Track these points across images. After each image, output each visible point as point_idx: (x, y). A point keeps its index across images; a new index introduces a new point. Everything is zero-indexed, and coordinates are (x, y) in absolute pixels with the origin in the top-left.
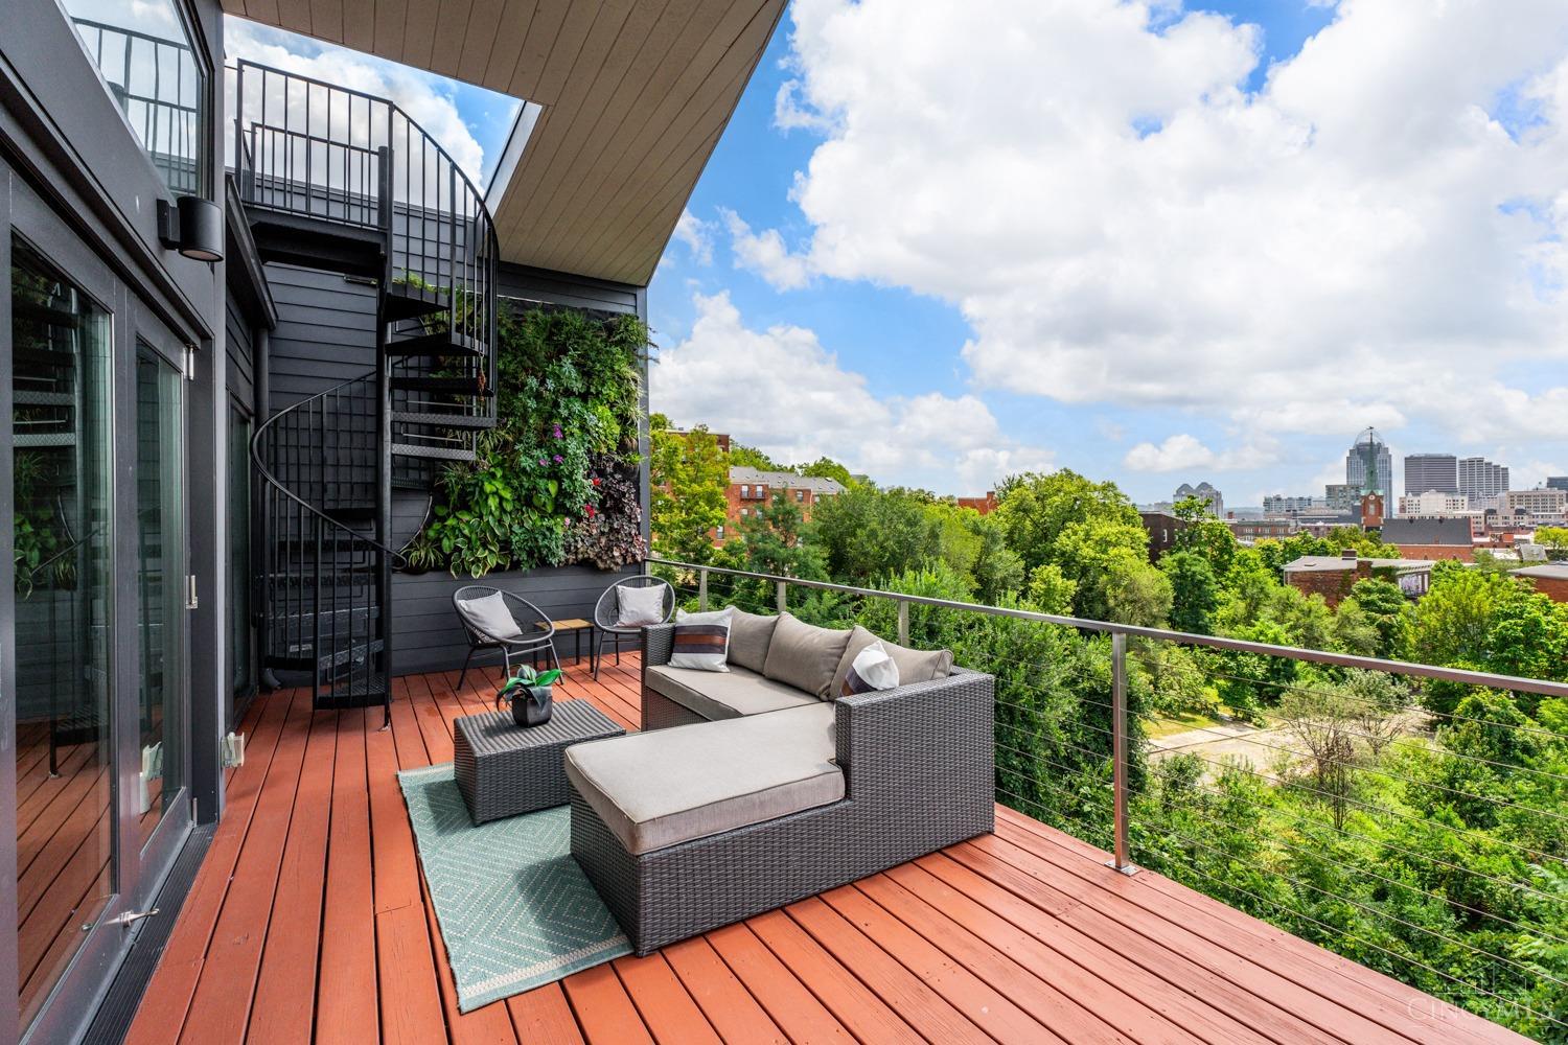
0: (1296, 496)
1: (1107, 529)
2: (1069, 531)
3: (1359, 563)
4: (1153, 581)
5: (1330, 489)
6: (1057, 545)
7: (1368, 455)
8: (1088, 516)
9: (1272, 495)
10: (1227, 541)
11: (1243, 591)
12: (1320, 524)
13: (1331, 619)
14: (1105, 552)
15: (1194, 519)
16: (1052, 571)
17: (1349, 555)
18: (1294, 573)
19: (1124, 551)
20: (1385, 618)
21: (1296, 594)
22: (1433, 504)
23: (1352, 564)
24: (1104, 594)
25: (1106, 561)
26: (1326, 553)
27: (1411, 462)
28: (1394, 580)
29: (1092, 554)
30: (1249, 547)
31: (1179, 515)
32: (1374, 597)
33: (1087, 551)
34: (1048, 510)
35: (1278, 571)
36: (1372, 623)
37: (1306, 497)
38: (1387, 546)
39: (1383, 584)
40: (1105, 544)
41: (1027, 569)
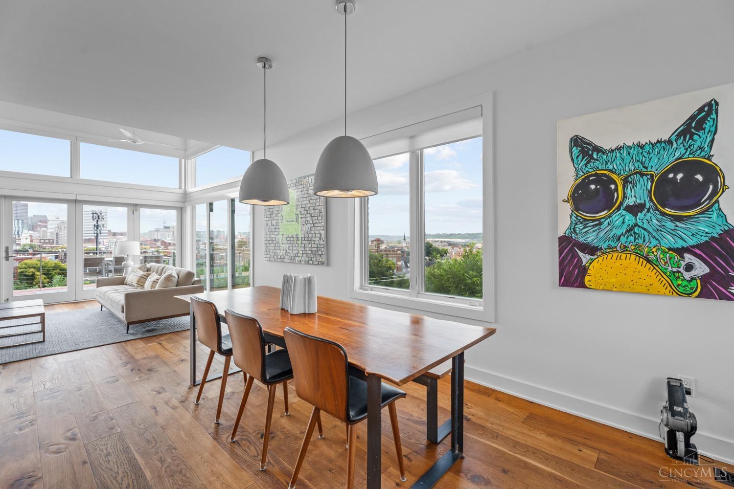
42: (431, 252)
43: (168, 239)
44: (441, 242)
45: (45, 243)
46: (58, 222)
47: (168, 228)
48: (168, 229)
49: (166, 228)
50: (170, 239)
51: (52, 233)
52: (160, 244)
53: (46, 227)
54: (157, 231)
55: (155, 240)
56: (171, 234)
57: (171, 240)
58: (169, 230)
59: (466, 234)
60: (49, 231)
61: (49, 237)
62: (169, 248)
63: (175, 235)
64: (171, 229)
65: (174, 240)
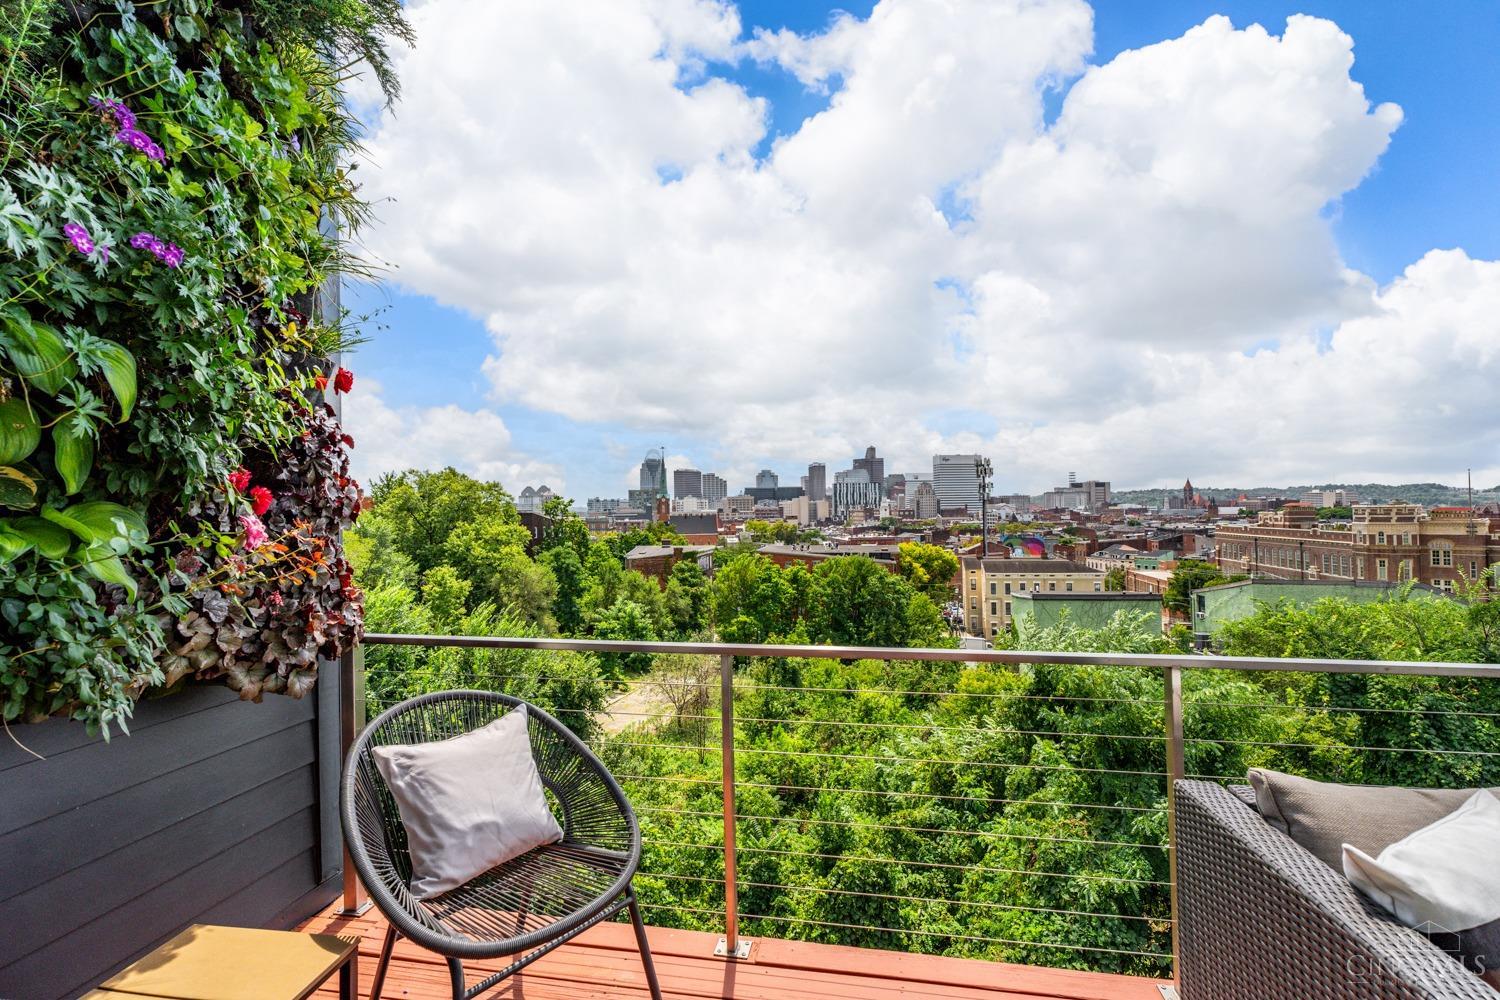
0: (609, 499)
1: (496, 528)
2: (459, 531)
3: (675, 550)
4: (539, 574)
5: (631, 493)
6: (447, 546)
7: (653, 468)
8: (478, 516)
9: (593, 497)
10: (584, 535)
11: (602, 579)
12: (627, 520)
13: (662, 595)
14: (496, 550)
15: (559, 518)
16: (446, 572)
17: (666, 543)
18: (634, 560)
19: (515, 549)
20: (693, 590)
21: (638, 576)
22: (691, 506)
23: (670, 550)
24: (497, 591)
25: (499, 559)
26: (648, 543)
27: (677, 473)
28: (695, 561)
29: (484, 553)
30: (598, 540)
31: (547, 513)
32: (687, 574)
33: (478, 551)
34: (435, 510)
35: (622, 559)
36: (687, 594)
37: (616, 499)
38: (681, 536)
39: (690, 565)
40: (496, 543)
41: (420, 572)
43: (1080, 507)
45: (904, 516)
46: (918, 484)
47: (1079, 485)
48: (1078, 489)
49: (1075, 485)
50: (1083, 507)
51: (912, 501)
52: (1068, 517)
53: (903, 492)
54: (1059, 492)
55: (1057, 510)
56: (1084, 497)
57: (1086, 510)
58: (1081, 489)
60: (907, 498)
61: (908, 507)
62: (1089, 525)
63: (1093, 499)
64: (1084, 489)
65: (1091, 509)
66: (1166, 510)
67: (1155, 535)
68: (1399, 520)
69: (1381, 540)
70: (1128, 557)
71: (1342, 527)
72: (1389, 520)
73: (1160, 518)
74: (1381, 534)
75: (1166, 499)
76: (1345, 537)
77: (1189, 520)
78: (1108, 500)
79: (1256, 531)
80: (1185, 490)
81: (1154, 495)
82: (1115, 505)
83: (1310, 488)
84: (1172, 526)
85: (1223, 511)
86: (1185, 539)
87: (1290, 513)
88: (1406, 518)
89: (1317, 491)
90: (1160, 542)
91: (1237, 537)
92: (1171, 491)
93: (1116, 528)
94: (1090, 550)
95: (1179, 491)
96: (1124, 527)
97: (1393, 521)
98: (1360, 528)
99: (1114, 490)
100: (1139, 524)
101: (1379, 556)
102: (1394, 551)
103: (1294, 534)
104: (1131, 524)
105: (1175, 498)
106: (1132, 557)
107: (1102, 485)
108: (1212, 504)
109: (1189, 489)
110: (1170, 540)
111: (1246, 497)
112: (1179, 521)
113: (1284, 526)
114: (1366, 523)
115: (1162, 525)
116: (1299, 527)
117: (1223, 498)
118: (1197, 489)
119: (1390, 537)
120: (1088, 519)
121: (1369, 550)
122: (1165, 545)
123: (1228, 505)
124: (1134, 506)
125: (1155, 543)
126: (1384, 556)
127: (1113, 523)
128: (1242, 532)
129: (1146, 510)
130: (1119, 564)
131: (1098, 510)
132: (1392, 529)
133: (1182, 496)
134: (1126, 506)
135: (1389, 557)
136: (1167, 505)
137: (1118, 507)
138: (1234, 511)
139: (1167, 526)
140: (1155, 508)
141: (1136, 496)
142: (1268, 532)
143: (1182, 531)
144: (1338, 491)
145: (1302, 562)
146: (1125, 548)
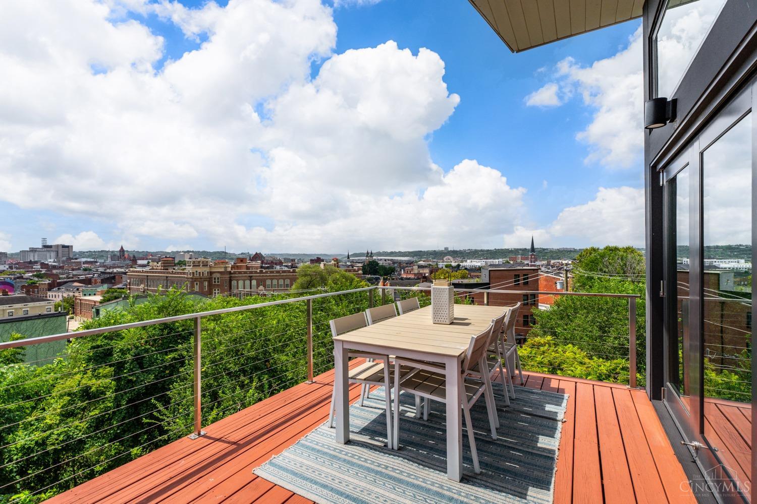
42: (378, 270)
43: (49, 260)
44: (385, 260)
47: (51, 247)
48: (49, 249)
49: (46, 247)
50: (52, 260)
52: (39, 267)
54: (33, 250)
55: (31, 262)
56: (53, 254)
57: (54, 262)
58: (51, 249)
59: (406, 252)
62: (55, 271)
63: (60, 255)
64: (53, 249)
65: (59, 261)
66: (109, 262)
67: (99, 275)
68: (203, 266)
69: (197, 274)
70: (78, 289)
71: (184, 269)
72: (199, 266)
73: (104, 266)
74: (197, 272)
75: (109, 256)
76: (184, 273)
77: (121, 267)
78: (71, 256)
79: (147, 272)
80: (120, 251)
81: (102, 254)
82: (76, 259)
83: (180, 252)
84: (111, 271)
85: (140, 262)
86: (117, 277)
87: (164, 263)
88: (205, 265)
89: (183, 253)
90: (102, 280)
91: (139, 275)
92: (113, 252)
93: (75, 272)
94: (50, 287)
95: (116, 251)
96: (80, 272)
97: (201, 266)
98: (189, 269)
99: (74, 250)
100: (90, 270)
101: (196, 281)
102: (201, 279)
103: (164, 273)
104: (85, 270)
105: (115, 255)
106: (81, 289)
107: (68, 247)
108: (134, 259)
109: (122, 250)
110: (108, 278)
111: (152, 255)
112: (115, 268)
113: (161, 269)
114: (191, 267)
115: (105, 270)
116: (167, 269)
117: (141, 256)
118: (127, 251)
119: (200, 273)
120: (54, 267)
121: (192, 278)
122: (103, 281)
123: (143, 259)
124: (89, 260)
125: (99, 280)
126: (197, 281)
127: (73, 270)
128: (141, 273)
129: (96, 262)
130: (71, 294)
131: (63, 262)
132: (200, 270)
133: (118, 254)
134: (84, 260)
135: (199, 281)
136: (109, 259)
137: (78, 260)
138: (145, 262)
139: (108, 271)
140: (103, 261)
141: (91, 254)
142: (153, 272)
143: (116, 273)
144: (191, 253)
145: (167, 285)
146: (76, 284)
